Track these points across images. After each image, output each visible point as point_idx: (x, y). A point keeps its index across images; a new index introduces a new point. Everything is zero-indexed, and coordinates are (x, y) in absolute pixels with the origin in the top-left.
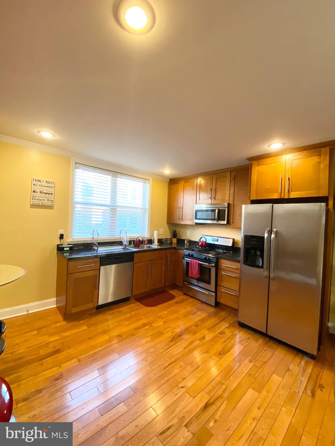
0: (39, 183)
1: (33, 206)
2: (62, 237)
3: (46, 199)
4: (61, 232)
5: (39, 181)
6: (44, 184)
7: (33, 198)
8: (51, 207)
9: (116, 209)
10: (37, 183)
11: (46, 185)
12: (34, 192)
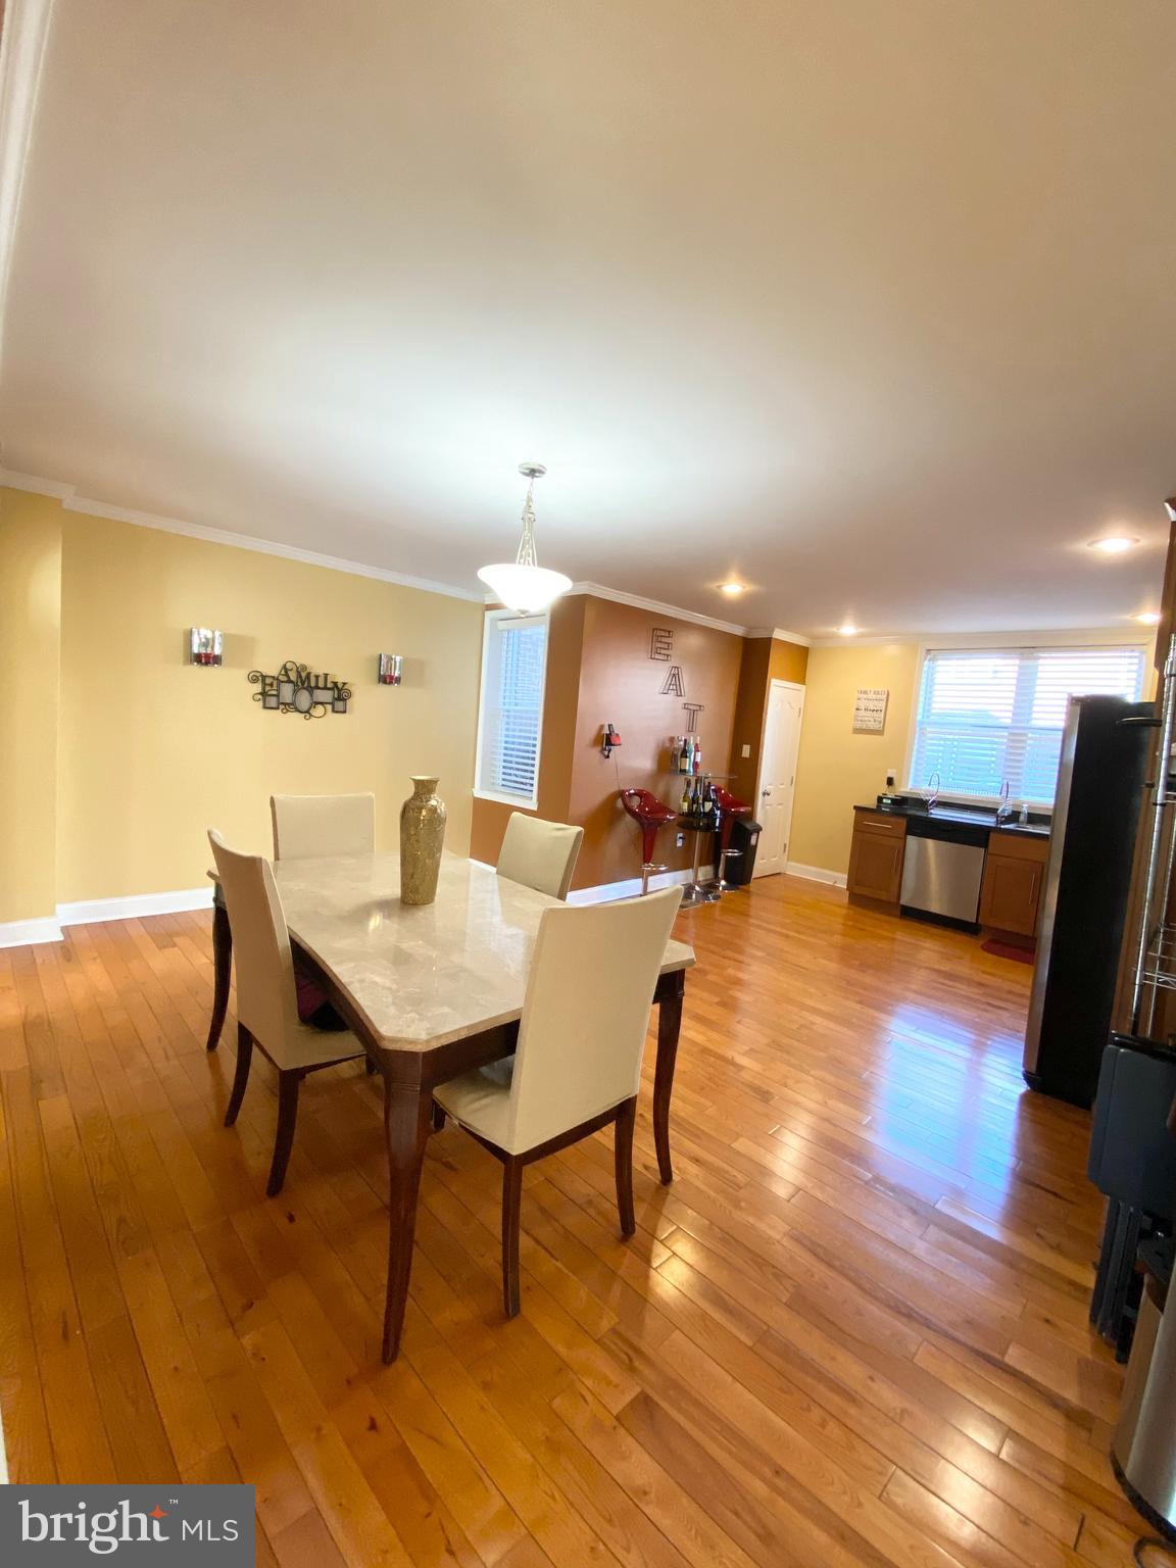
0: (865, 696)
1: (857, 731)
2: (890, 781)
3: (872, 720)
4: (891, 773)
5: (865, 692)
6: (871, 696)
7: (856, 720)
8: (880, 732)
9: (1025, 735)
10: (861, 696)
11: (874, 697)
12: (858, 709)
